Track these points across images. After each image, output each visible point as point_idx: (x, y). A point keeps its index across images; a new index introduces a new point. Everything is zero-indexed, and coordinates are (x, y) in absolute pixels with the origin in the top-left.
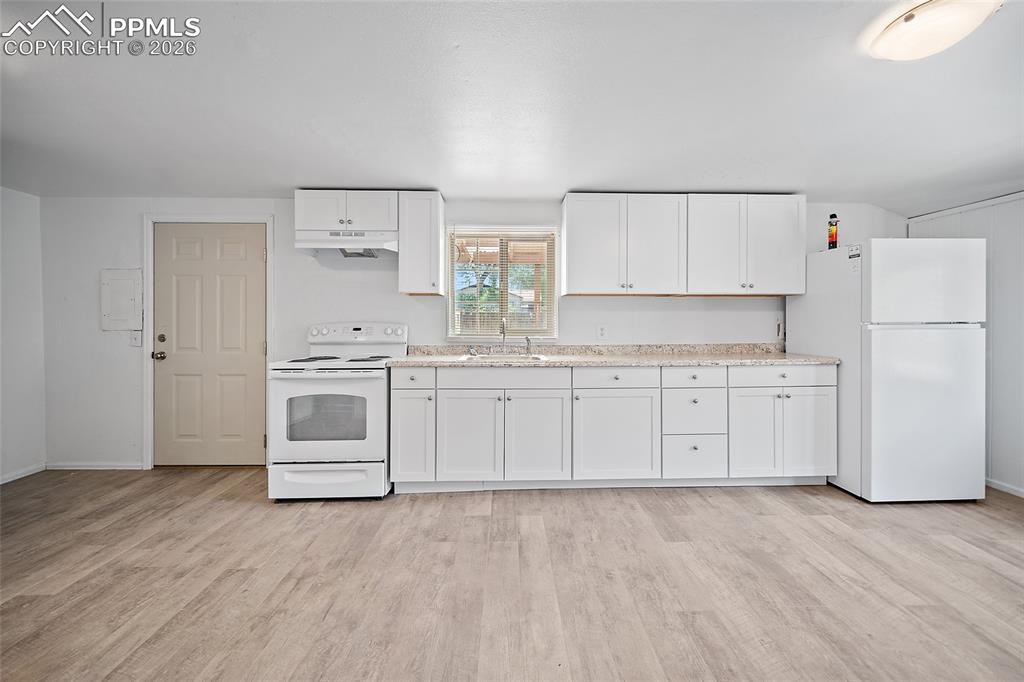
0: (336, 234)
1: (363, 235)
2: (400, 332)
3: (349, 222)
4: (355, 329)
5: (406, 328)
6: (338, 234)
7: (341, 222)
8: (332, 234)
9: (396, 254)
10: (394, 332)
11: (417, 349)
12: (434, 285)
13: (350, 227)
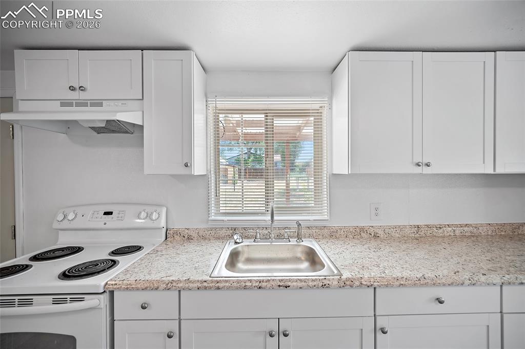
0: (65, 104)
1: (100, 105)
2: (155, 216)
3: (82, 88)
4: (106, 213)
5: (164, 210)
6: (70, 105)
7: (72, 88)
8: (63, 105)
9: (141, 127)
10: (149, 216)
11: (177, 233)
12: (186, 165)
13: (83, 96)
